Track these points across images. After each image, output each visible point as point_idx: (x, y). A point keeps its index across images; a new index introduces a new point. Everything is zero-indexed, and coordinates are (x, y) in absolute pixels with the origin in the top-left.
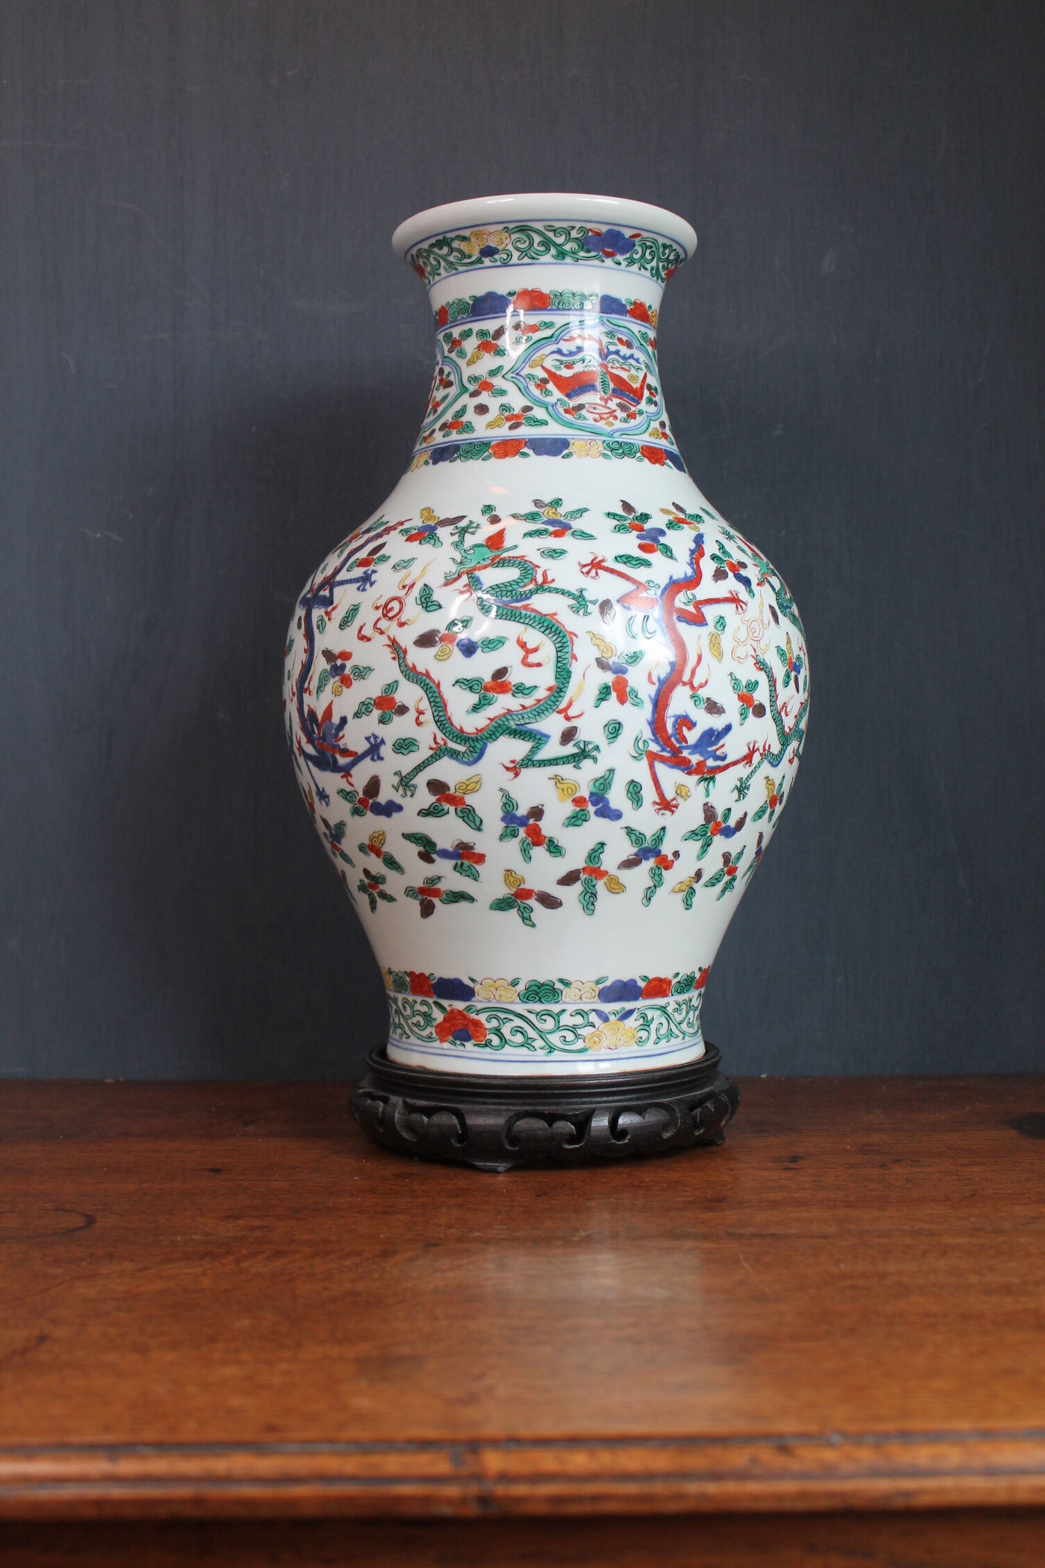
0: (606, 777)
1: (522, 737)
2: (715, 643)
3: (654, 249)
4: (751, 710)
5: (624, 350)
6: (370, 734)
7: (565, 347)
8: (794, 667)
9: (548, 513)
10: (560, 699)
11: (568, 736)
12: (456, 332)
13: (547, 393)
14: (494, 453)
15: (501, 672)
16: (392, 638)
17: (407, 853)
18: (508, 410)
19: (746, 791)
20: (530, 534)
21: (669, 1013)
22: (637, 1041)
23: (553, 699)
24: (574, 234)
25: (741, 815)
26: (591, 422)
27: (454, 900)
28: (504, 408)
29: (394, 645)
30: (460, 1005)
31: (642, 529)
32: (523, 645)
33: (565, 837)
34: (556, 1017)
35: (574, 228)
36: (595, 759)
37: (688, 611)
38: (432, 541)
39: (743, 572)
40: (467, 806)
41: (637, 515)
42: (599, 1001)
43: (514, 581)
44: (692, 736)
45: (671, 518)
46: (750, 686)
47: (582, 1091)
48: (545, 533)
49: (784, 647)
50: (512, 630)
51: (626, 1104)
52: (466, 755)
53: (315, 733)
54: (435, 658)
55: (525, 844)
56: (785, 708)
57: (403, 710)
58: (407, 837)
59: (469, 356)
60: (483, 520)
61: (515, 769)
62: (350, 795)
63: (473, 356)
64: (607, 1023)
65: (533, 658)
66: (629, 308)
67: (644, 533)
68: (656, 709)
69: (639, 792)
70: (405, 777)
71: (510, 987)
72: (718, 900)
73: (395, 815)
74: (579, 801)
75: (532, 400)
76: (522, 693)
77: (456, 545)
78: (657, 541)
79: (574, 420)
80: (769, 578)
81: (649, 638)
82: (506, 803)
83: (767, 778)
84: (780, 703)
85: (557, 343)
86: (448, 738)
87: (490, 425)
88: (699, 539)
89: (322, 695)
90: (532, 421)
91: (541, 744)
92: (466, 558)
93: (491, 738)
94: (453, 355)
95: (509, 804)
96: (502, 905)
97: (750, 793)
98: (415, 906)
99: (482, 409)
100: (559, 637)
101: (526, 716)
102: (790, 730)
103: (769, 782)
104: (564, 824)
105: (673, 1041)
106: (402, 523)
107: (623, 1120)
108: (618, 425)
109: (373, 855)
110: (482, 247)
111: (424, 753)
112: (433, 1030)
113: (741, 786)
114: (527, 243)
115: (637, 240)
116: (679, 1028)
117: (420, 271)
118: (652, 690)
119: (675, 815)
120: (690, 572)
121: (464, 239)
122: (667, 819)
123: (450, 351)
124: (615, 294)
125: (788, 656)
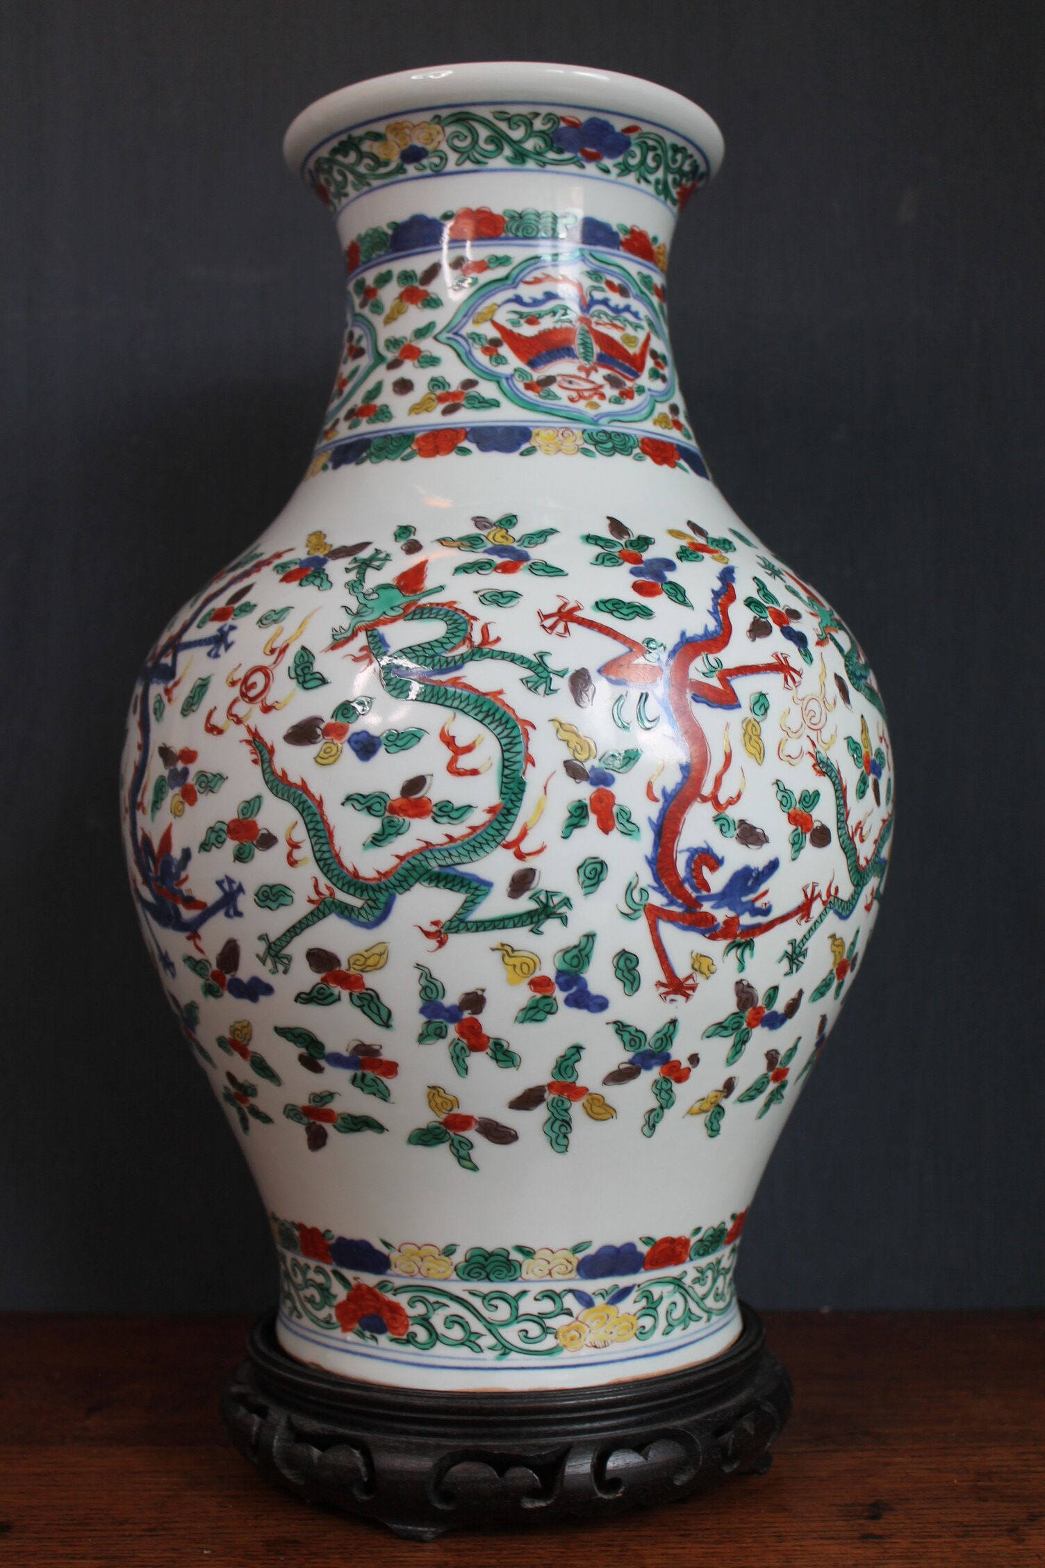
0: (582, 945)
1: (449, 886)
2: (752, 734)
3: (659, 152)
4: (808, 835)
5: (616, 299)
6: (224, 877)
7: (526, 292)
8: (872, 767)
9: (495, 537)
10: (507, 826)
11: (521, 883)
12: (370, 277)
13: (499, 361)
14: (420, 449)
15: (415, 785)
16: (253, 730)
17: (284, 1056)
18: (442, 386)
19: (801, 959)
20: (464, 569)
21: (686, 1287)
22: (637, 1333)
23: (496, 825)
24: (538, 125)
25: (794, 994)
26: (565, 402)
27: (353, 1127)
28: (436, 383)
29: (256, 741)
30: (370, 1280)
31: (638, 560)
32: (449, 741)
33: (519, 1038)
34: (513, 1301)
35: (537, 115)
36: (564, 920)
37: (709, 686)
38: (318, 581)
39: (795, 626)
40: (367, 989)
41: (632, 538)
42: (578, 1277)
43: (436, 641)
44: (717, 880)
45: (684, 543)
46: (807, 799)
47: (551, 1417)
48: (488, 566)
49: (857, 737)
50: (434, 717)
51: (619, 1432)
52: (363, 912)
53: (151, 871)
54: (317, 762)
55: (458, 1048)
56: (859, 830)
57: (268, 841)
58: (283, 1032)
59: (387, 310)
60: (395, 548)
61: (439, 934)
62: (200, 965)
63: (392, 310)
64: (592, 1309)
65: (465, 762)
66: (622, 237)
67: (642, 565)
68: (660, 840)
69: (634, 969)
70: (274, 943)
71: (443, 1257)
72: (760, 1117)
73: (262, 999)
74: (540, 984)
75: (476, 371)
76: (449, 816)
77: (352, 587)
78: (662, 578)
79: (539, 399)
80: (834, 634)
81: (649, 729)
82: (427, 986)
83: (833, 937)
84: (852, 822)
85: (515, 287)
86: (335, 885)
87: (415, 409)
88: (727, 576)
89: (159, 814)
90: (477, 401)
91: (478, 896)
92: (366, 605)
93: (401, 886)
94: (366, 312)
95: (430, 989)
96: (426, 1138)
97: (808, 962)
98: (298, 1133)
99: (404, 386)
100: (506, 728)
101: (454, 853)
102: (867, 861)
103: (837, 943)
104: (517, 1018)
105: (693, 1326)
106: (278, 555)
107: (615, 1462)
108: (606, 407)
109: (237, 1055)
110: (404, 148)
111: (300, 908)
112: (333, 1311)
113: (794, 952)
114: (469, 141)
115: (633, 136)
116: (702, 1305)
117: (322, 193)
118: (653, 810)
119: (692, 1001)
120: (712, 625)
121: (377, 137)
122: (679, 1007)
123: (363, 305)
124: (602, 216)
125: (864, 751)
